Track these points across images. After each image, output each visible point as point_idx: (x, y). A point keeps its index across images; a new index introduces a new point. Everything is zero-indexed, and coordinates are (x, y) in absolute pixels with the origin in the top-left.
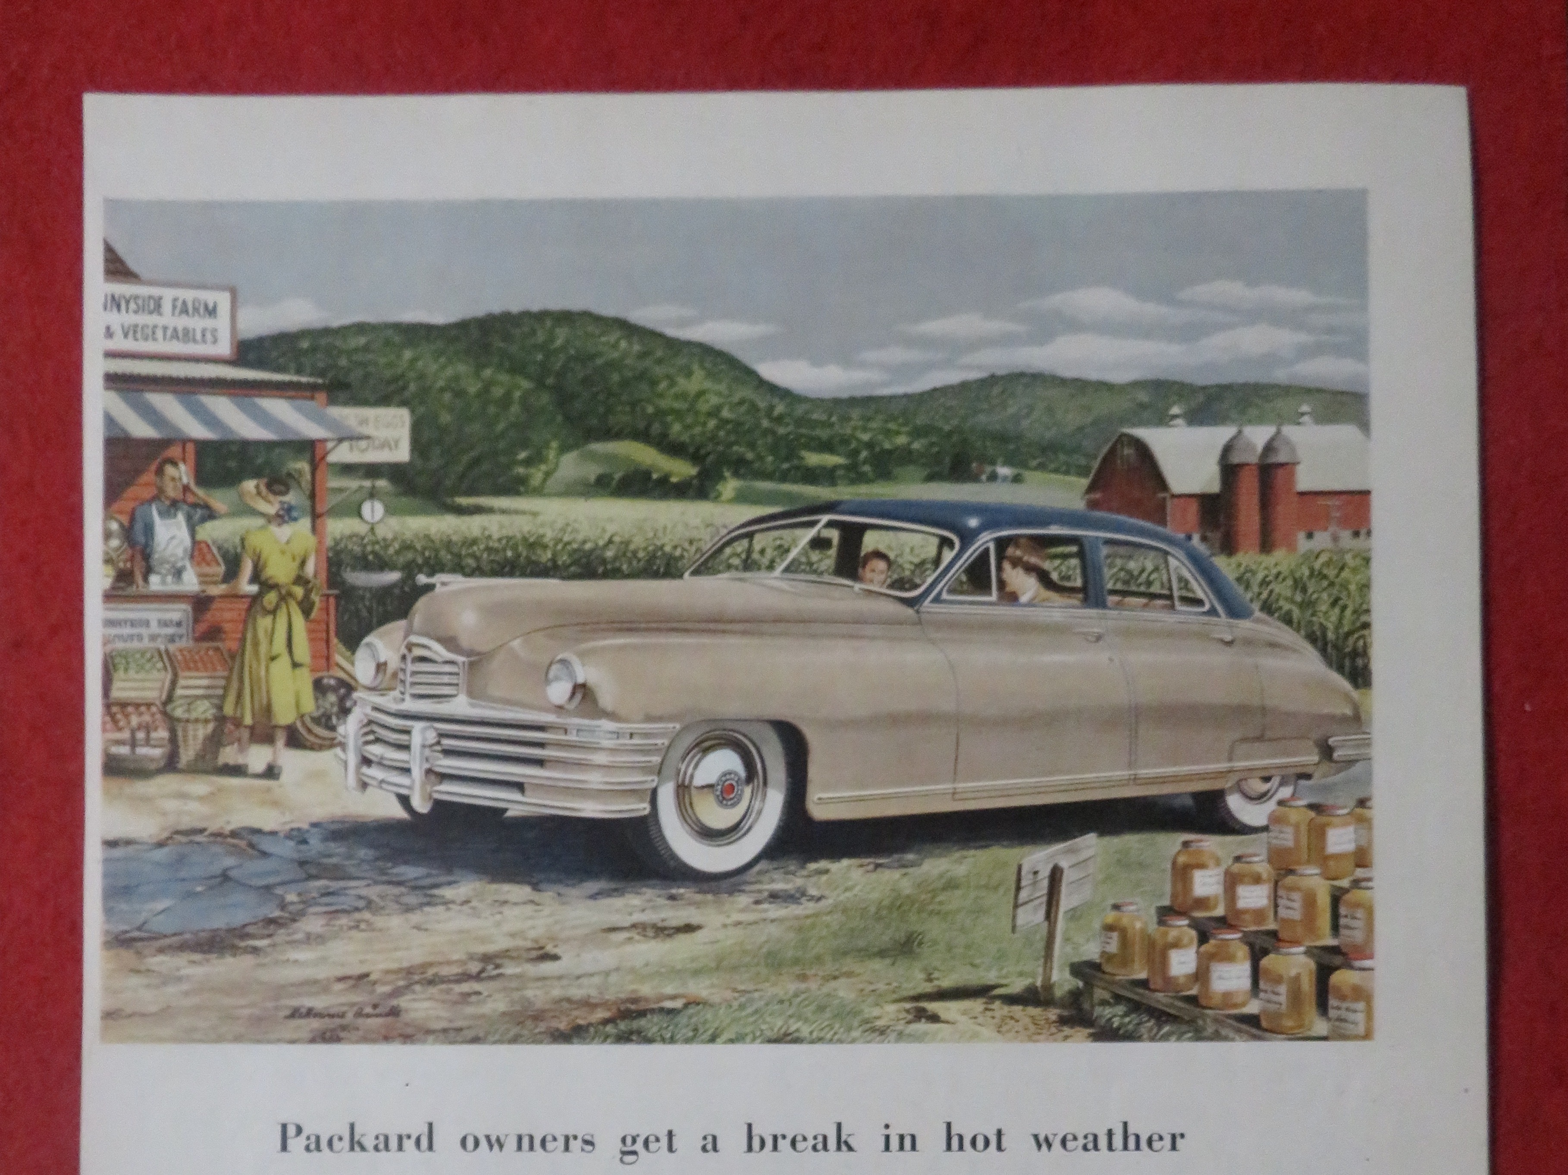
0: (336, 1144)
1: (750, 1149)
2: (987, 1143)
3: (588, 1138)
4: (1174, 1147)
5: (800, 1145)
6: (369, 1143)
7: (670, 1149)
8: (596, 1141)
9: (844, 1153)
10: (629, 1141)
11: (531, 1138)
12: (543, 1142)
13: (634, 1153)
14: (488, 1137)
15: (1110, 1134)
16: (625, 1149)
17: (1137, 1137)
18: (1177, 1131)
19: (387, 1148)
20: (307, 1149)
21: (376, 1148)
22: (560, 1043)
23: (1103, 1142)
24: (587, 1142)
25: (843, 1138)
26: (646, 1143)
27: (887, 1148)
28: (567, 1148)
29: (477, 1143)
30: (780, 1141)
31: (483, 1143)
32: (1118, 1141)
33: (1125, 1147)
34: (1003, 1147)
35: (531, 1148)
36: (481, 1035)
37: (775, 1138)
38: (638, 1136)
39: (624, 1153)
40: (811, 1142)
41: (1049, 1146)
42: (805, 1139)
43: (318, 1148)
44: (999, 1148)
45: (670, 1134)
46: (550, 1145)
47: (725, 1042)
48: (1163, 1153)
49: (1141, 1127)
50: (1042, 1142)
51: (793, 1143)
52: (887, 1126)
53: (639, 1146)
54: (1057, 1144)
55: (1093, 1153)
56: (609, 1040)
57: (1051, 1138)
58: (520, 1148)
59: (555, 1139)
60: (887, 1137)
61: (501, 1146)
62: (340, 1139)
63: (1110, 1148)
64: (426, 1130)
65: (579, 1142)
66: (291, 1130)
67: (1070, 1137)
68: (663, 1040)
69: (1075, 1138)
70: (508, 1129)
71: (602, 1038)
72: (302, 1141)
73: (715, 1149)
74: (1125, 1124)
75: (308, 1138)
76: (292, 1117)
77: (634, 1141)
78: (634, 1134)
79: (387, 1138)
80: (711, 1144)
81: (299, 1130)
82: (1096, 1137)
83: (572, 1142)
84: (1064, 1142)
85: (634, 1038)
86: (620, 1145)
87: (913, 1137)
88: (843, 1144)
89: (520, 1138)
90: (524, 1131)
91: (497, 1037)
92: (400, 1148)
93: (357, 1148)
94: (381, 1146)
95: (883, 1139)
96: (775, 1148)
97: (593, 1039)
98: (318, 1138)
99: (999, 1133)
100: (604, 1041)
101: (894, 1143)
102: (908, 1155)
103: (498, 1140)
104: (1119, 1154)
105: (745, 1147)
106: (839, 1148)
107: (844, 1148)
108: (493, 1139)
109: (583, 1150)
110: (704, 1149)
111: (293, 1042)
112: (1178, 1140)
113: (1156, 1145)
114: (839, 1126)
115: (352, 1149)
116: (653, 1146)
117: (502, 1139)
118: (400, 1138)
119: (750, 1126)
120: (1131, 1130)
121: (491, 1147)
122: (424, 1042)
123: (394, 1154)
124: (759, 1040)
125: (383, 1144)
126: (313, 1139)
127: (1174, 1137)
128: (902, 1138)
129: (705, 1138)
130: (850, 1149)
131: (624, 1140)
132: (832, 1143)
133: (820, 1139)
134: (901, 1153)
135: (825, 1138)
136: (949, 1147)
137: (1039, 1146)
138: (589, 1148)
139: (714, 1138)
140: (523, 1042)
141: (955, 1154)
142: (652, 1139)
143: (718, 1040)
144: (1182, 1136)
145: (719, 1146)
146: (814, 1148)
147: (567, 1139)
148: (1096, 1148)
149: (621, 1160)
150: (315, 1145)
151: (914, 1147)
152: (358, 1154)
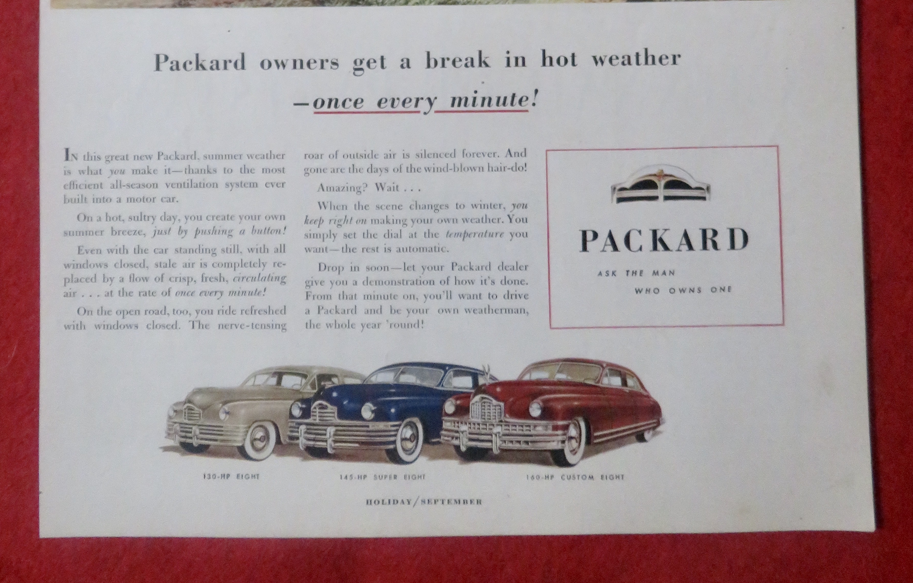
0: (188, 66)
1: (429, 66)
2: (566, 61)
3: (335, 61)
4: (674, 63)
5: (458, 64)
6: (207, 65)
7: (383, 67)
8: (339, 62)
9: (484, 68)
10: (358, 62)
11: (302, 61)
12: (309, 64)
13: (361, 69)
14: (276, 61)
15: (637, 55)
16: (356, 67)
17: (653, 57)
18: (676, 54)
19: (218, 68)
20: (171, 69)
21: (211, 68)
22: (317, 6)
23: (633, 60)
24: (334, 64)
25: (483, 59)
26: (368, 64)
27: (508, 65)
28: (322, 67)
29: (270, 65)
30: (446, 62)
31: (274, 64)
32: (642, 59)
33: (646, 63)
34: (576, 64)
35: (302, 67)
36: (272, 2)
37: (443, 60)
38: (364, 59)
39: (356, 69)
40: (464, 62)
41: (602, 62)
42: (460, 60)
43: (178, 69)
44: (573, 64)
45: (382, 58)
46: (312, 65)
47: (414, 5)
48: (669, 67)
49: (655, 51)
50: (598, 61)
51: (454, 63)
52: (508, 52)
53: (364, 66)
54: (607, 62)
55: (628, 66)
56: (346, 4)
57: (603, 58)
58: (295, 67)
59: (315, 62)
60: (508, 59)
61: (284, 66)
62: (191, 63)
63: (638, 63)
64: (240, 57)
65: (329, 63)
66: (162, 59)
67: (614, 57)
68: (378, 4)
69: (617, 58)
70: (287, 56)
71: (342, 3)
72: (168, 64)
73: (408, 66)
74: (646, 50)
75: (172, 63)
76: (162, 51)
77: (361, 62)
78: (361, 58)
79: (217, 62)
80: (406, 64)
81: (167, 58)
82: (629, 57)
83: (325, 63)
84: (611, 60)
85: (360, 2)
86: (353, 65)
87: (523, 59)
88: (483, 63)
89: (295, 61)
90: (297, 58)
91: (280, 3)
92: (225, 68)
93: (200, 68)
94: (214, 67)
95: (506, 59)
96: (443, 65)
97: (337, 3)
98: (177, 63)
99: (573, 56)
100: (343, 5)
101: (513, 62)
102: (520, 69)
103: (282, 62)
104: (643, 66)
105: (426, 65)
106: (480, 65)
107: (483, 65)
108: (280, 62)
109: (331, 68)
110: (402, 66)
111: (162, 7)
112: (677, 58)
113: (664, 61)
114: (480, 52)
115: (197, 68)
116: (372, 65)
117: (285, 62)
118: (225, 62)
119: (428, 53)
120: (650, 53)
121: (278, 67)
122: (238, 6)
123: (222, 71)
124: (433, 3)
125: (216, 66)
126: (175, 63)
127: (674, 57)
128: (517, 59)
129: (402, 60)
130: (487, 65)
131: (355, 62)
132: (476, 62)
133: (469, 60)
134: (517, 68)
135: (472, 59)
136: (544, 64)
137: (596, 63)
138: (335, 67)
139: (408, 60)
140: (296, 6)
141: (548, 68)
142: (372, 61)
143: (409, 3)
144: (679, 56)
145: (410, 65)
146: (466, 65)
147: (322, 62)
148: (629, 63)
149: (354, 73)
150: (176, 67)
151: (524, 64)
152: (201, 72)
